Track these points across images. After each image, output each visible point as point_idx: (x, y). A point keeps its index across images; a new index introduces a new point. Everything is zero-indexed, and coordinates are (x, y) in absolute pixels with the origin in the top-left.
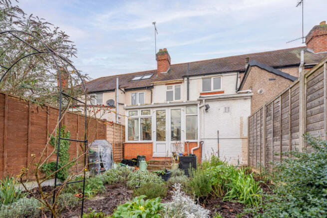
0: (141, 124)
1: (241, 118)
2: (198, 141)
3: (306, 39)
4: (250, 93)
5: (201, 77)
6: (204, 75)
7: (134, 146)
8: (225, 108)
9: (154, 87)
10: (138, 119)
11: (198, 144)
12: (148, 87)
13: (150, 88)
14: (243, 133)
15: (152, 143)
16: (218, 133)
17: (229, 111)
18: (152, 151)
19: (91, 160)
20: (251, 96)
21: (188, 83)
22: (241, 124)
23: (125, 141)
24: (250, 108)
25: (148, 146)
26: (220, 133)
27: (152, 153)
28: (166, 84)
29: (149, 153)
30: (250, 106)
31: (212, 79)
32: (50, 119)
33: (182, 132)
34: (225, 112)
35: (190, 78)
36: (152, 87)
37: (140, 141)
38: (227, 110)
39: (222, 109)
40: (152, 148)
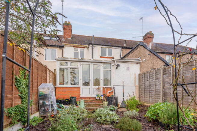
0: (70, 73)
1: (135, 74)
2: (112, 87)
3: (143, 38)
4: (140, 60)
5: (100, 46)
6: (103, 45)
7: (65, 89)
8: (127, 67)
9: (64, 47)
10: (67, 69)
11: (112, 89)
12: (60, 46)
13: (61, 47)
14: (136, 83)
15: (79, 87)
16: (123, 82)
17: (129, 69)
18: (79, 93)
19: (41, 102)
20: (140, 62)
21: (93, 49)
22: (135, 78)
23: (56, 85)
24: (139, 69)
25: (76, 89)
26: (124, 82)
27: (79, 94)
28: (73, 47)
29: (77, 95)
30: (139, 68)
31: (107, 49)
32: (16, 58)
33: (101, 81)
34: (127, 70)
35: (94, 46)
36: (63, 47)
37: (69, 86)
38: (128, 69)
39: (125, 68)
40: (79, 91)
